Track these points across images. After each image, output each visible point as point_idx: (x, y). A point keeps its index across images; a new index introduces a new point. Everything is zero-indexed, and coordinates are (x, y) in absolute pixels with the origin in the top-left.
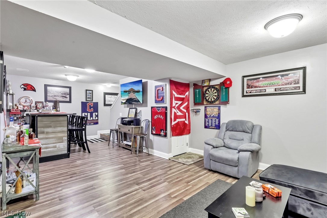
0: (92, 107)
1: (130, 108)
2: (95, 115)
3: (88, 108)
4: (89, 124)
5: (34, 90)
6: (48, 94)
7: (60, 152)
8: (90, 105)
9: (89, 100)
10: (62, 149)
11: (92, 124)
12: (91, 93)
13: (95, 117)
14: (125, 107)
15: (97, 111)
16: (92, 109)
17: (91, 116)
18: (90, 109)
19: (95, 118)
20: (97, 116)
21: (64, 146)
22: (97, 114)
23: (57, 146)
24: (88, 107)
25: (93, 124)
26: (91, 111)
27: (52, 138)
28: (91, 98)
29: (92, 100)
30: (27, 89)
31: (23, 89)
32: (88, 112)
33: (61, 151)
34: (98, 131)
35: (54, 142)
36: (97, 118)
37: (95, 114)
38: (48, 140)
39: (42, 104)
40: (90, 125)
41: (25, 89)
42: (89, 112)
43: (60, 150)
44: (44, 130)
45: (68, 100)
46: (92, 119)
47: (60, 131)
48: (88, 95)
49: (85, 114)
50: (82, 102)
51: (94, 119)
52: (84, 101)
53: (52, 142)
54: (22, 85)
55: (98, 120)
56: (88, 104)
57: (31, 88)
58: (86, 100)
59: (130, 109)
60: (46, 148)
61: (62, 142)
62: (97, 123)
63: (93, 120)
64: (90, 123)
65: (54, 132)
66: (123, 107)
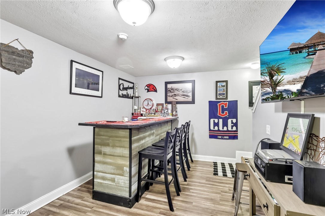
0: (226, 109)
1: (290, 116)
2: (232, 123)
3: (220, 111)
4: (220, 137)
5: (156, 91)
6: (168, 94)
7: (119, 192)
8: (223, 107)
9: (221, 97)
10: (122, 188)
11: (225, 137)
12: (224, 86)
13: (232, 127)
14: (276, 111)
15: (235, 116)
16: (226, 113)
17: (225, 124)
18: (223, 112)
19: (232, 129)
20: (236, 125)
21: (125, 183)
22: (234, 121)
23: (116, 180)
24: (219, 109)
25: (227, 137)
26: (224, 115)
27: (110, 164)
28: (224, 94)
29: (227, 98)
30: (150, 90)
31: (147, 90)
32: (219, 118)
33: (121, 190)
34: (237, 152)
35: (113, 171)
36: (234, 129)
37: (232, 121)
38: (105, 166)
39: (162, 106)
40: (222, 139)
41: (148, 91)
42: (221, 118)
43: (119, 187)
44: (101, 149)
45: (190, 99)
46: (225, 129)
47: (119, 155)
48: (220, 90)
49: (214, 120)
50: (209, 102)
51: (230, 129)
52: (214, 99)
53: (109, 171)
54: (146, 86)
55: (237, 131)
56: (220, 105)
57: (153, 88)
58: (217, 98)
59: (290, 119)
60: (103, 178)
61: (123, 175)
62: (235, 137)
63: (228, 131)
64: (222, 136)
65: (112, 154)
66: (273, 109)
